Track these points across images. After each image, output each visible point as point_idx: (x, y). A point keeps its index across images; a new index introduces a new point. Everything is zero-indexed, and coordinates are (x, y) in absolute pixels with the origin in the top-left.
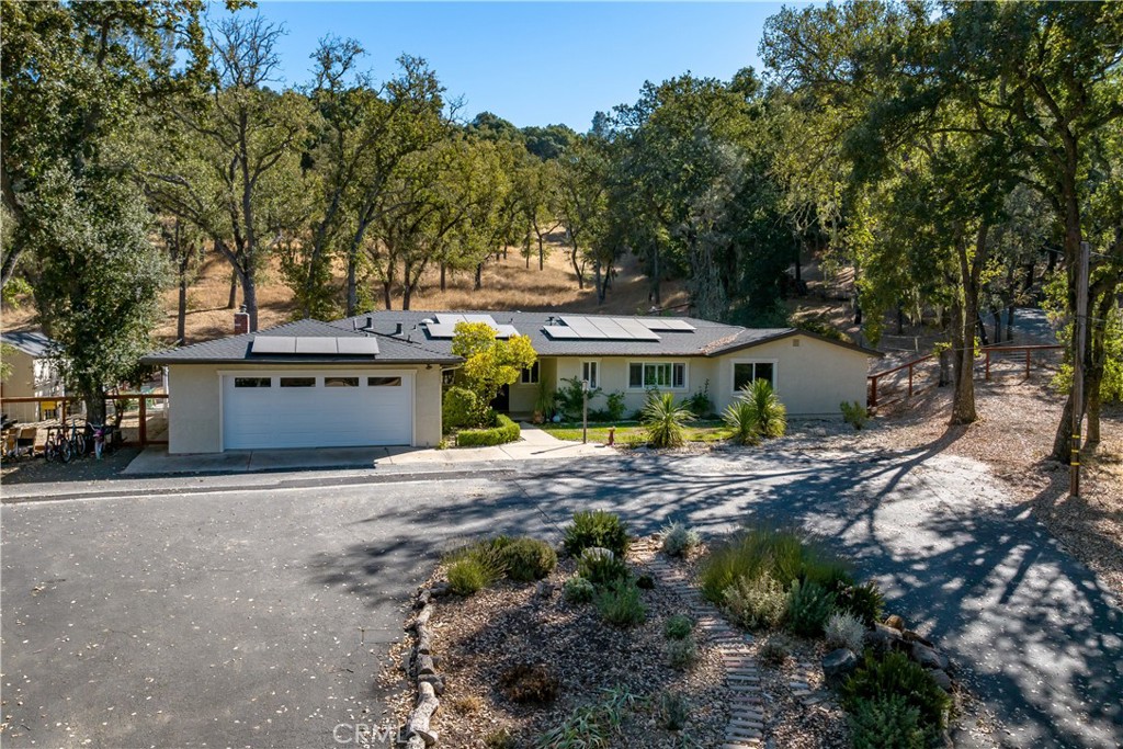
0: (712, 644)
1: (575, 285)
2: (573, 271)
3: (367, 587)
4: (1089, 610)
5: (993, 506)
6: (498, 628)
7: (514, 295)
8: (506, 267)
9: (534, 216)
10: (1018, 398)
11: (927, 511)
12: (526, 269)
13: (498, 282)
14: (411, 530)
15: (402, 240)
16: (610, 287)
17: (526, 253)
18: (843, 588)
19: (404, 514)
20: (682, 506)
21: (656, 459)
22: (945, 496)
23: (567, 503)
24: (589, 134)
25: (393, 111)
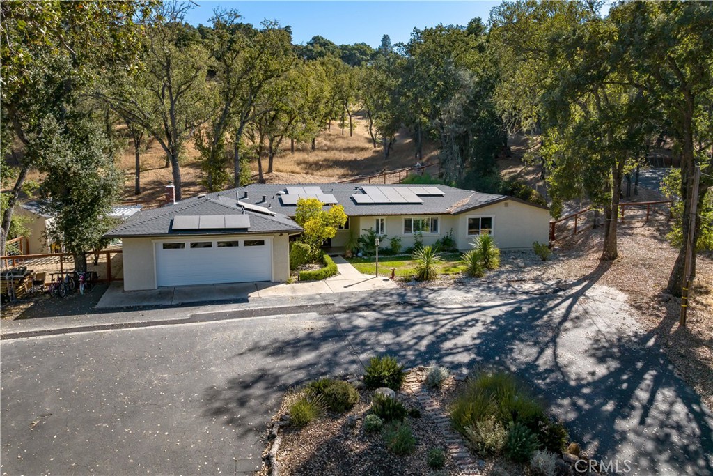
0: (458, 470)
1: (371, 146)
2: (370, 137)
3: (240, 418)
4: (698, 431)
5: (631, 334)
6: (321, 456)
7: (334, 154)
8: (330, 135)
9: (346, 104)
10: (642, 238)
11: (590, 339)
12: (342, 137)
13: (325, 145)
14: (269, 363)
15: (268, 125)
16: (392, 148)
17: (342, 126)
18: (541, 427)
19: (265, 348)
20: (437, 337)
21: (420, 292)
22: (601, 325)
23: (365, 335)
24: (379, 49)
25: (259, 55)
